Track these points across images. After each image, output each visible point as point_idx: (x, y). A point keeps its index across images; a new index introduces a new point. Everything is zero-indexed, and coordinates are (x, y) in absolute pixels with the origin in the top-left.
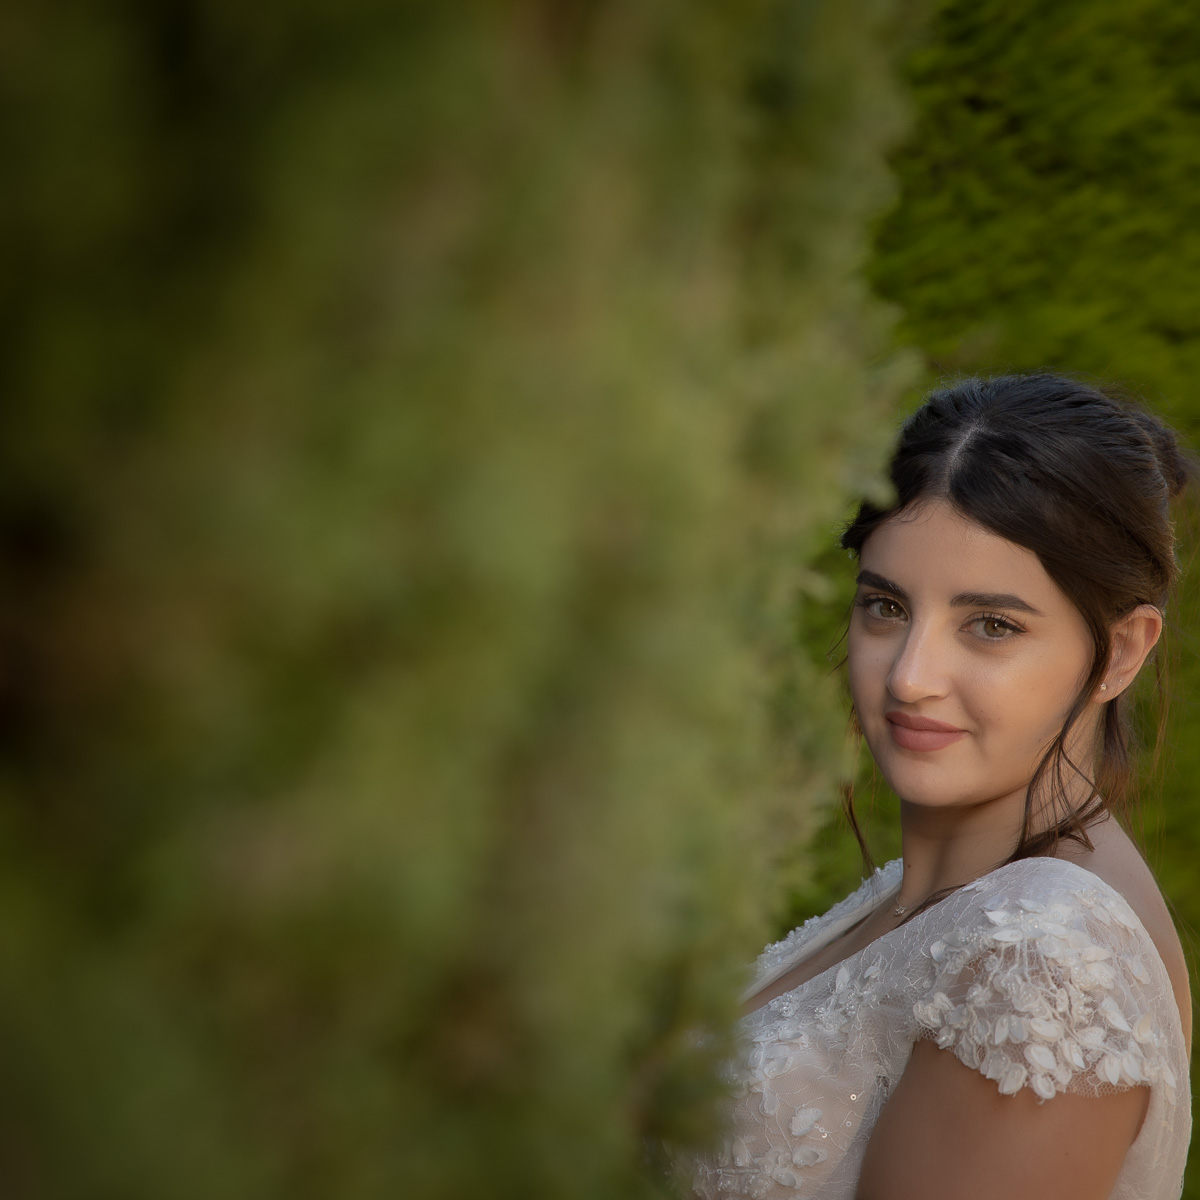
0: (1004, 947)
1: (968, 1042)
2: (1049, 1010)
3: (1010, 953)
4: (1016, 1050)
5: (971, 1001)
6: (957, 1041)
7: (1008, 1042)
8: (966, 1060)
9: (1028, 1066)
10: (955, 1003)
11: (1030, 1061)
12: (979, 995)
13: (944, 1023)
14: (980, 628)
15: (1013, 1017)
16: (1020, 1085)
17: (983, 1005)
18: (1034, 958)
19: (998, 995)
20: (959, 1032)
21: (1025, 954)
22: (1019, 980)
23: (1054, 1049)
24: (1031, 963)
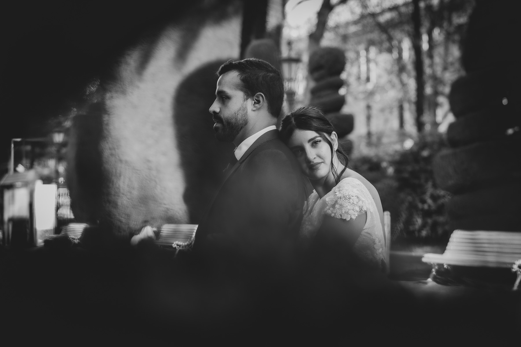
0: (339, 197)
1: (337, 214)
2: (350, 204)
3: (340, 198)
4: (347, 213)
5: (336, 207)
6: (335, 215)
7: (345, 212)
8: (338, 217)
9: (350, 215)
10: (334, 209)
11: (350, 214)
12: (337, 206)
13: (332, 213)
14: (314, 144)
15: (344, 208)
16: (350, 218)
17: (338, 208)
18: (344, 197)
19: (341, 205)
20: (335, 213)
21: (343, 197)
22: (343, 201)
23: (353, 210)
24: (344, 198)
